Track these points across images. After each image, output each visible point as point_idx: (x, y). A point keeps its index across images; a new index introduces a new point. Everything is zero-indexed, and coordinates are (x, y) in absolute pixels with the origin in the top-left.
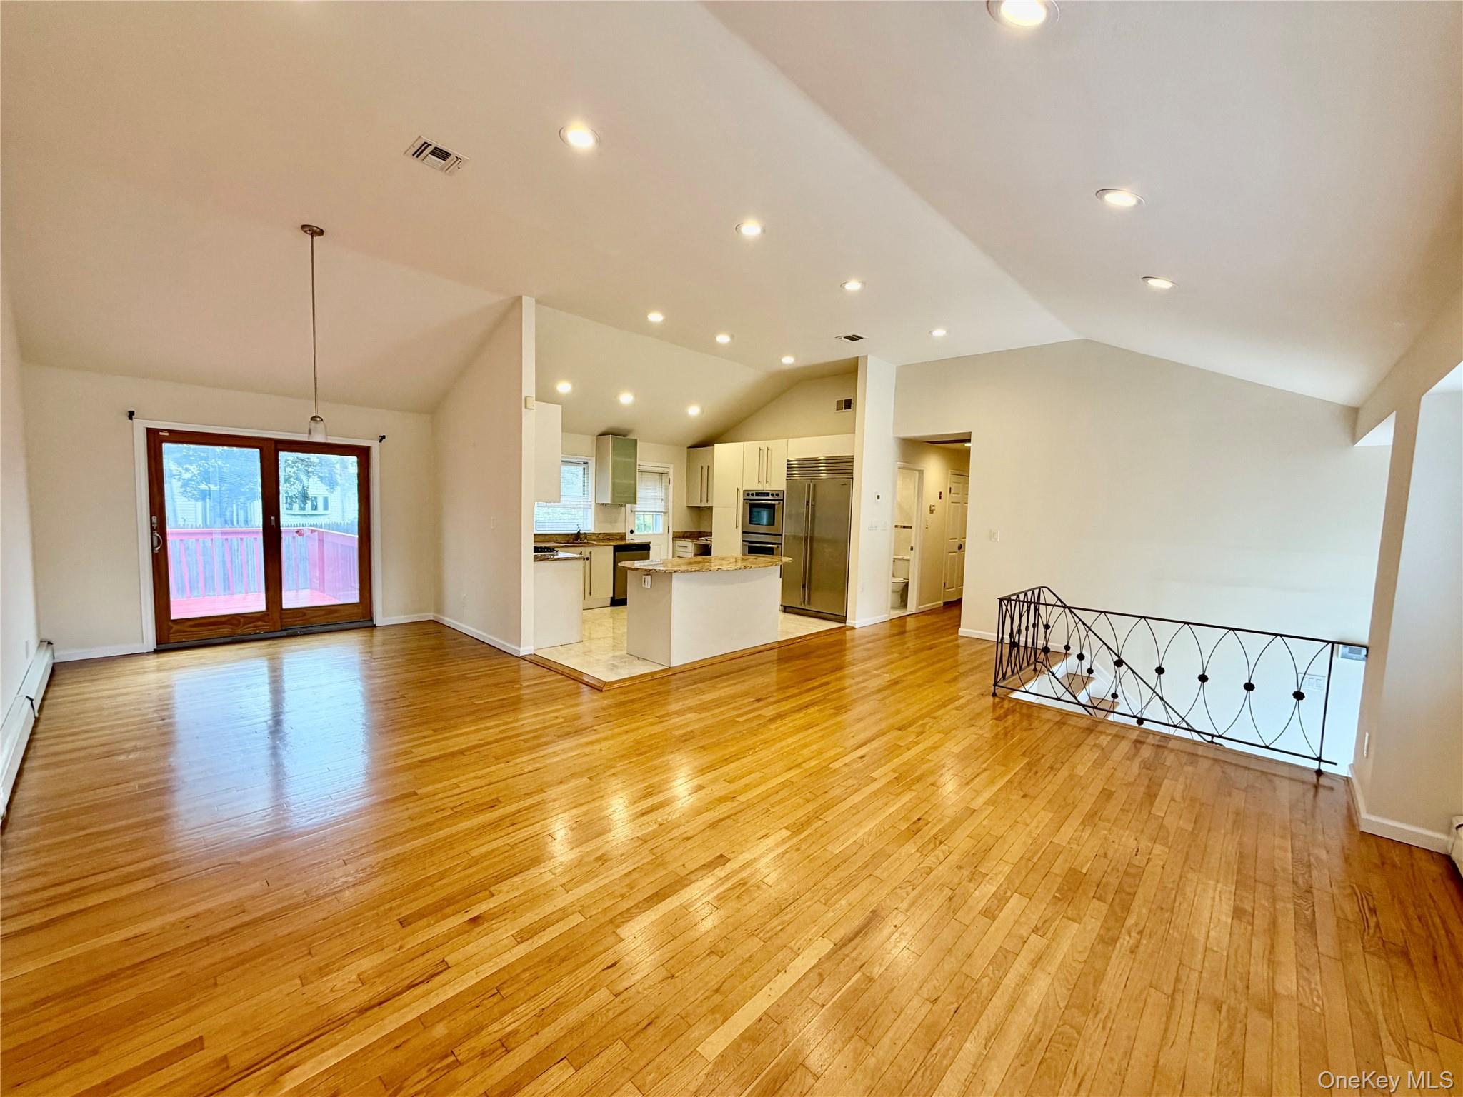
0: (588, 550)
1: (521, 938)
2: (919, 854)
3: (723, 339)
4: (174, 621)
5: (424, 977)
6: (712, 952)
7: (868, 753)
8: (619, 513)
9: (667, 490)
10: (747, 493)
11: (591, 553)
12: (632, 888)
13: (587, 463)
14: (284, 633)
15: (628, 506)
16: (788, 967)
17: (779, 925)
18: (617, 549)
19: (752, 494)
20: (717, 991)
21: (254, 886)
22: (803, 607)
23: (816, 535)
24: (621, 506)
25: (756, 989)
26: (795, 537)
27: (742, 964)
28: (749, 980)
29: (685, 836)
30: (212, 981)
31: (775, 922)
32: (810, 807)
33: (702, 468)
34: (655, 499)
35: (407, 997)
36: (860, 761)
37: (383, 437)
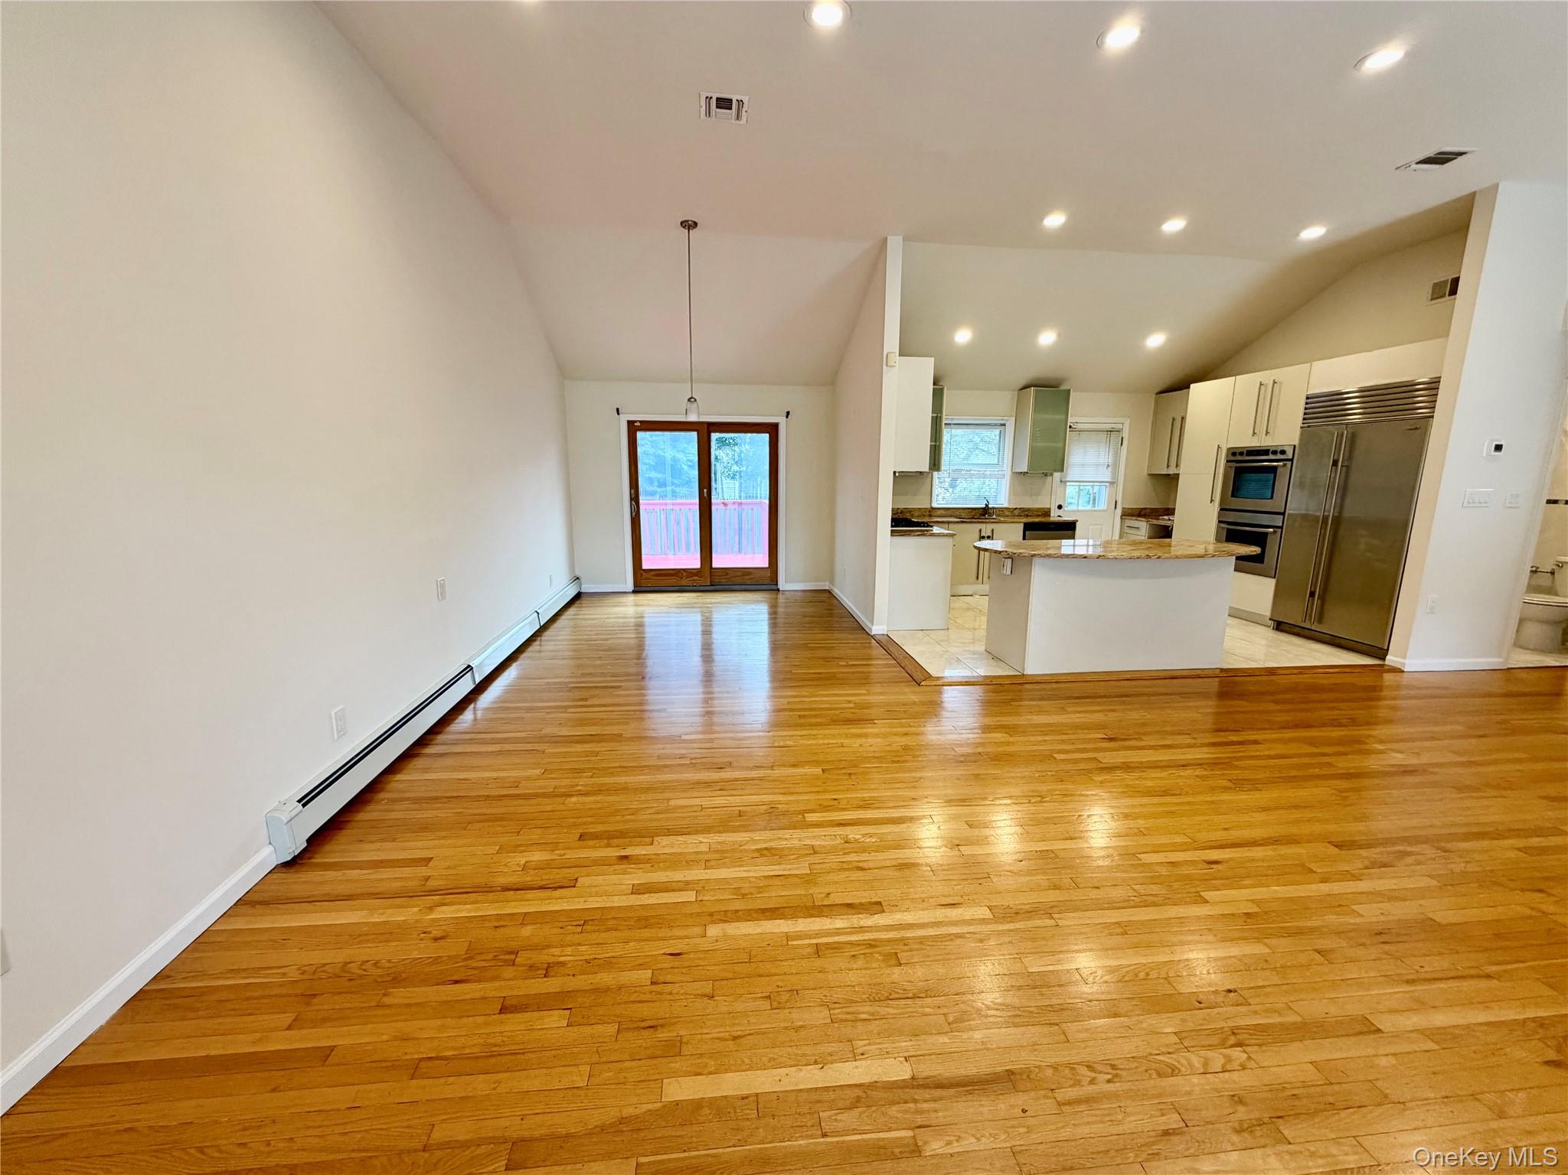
0: (990, 527)
1: (637, 890)
2: (1175, 1039)
3: (1174, 226)
4: (645, 570)
5: (555, 885)
6: (769, 997)
7: (1227, 861)
8: (1044, 483)
9: (1117, 455)
10: (1233, 453)
11: (993, 531)
12: (759, 892)
13: (1004, 425)
14: (712, 588)
15: (1057, 475)
16: (830, 1066)
17: (868, 1013)
18: (1028, 527)
19: (1241, 454)
20: (735, 1038)
21: (535, 771)
22: (1303, 625)
23: (1346, 514)
24: (1046, 475)
25: (775, 1064)
26: (1305, 517)
27: (786, 1028)
28: (776, 1050)
29: (860, 864)
30: (464, 825)
31: (868, 1007)
32: (1053, 896)
33: (1174, 419)
34: (1098, 465)
35: (530, 894)
36: (1206, 866)
37: (788, 413)
